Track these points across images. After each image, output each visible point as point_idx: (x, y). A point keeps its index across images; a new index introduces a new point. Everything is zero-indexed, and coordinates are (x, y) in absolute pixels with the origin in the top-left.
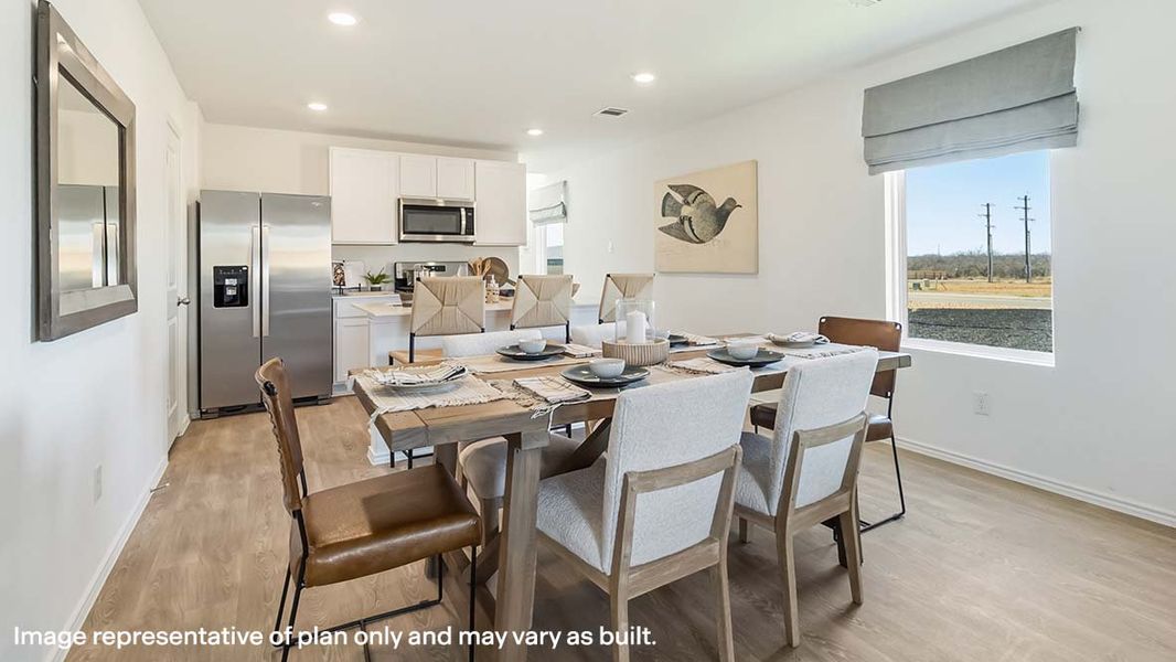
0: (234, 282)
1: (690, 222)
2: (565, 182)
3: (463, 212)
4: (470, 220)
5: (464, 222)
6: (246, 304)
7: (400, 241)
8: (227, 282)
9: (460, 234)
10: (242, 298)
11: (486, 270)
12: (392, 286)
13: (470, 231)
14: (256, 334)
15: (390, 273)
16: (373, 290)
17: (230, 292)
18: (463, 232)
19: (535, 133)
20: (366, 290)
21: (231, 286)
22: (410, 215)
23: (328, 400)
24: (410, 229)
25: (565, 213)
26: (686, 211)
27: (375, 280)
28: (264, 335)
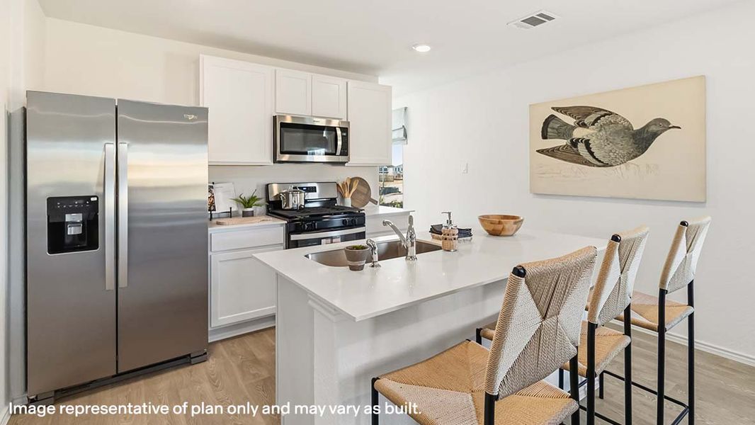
0: (78, 217)
1: (587, 144)
2: (406, 109)
3: (339, 132)
4: (346, 140)
5: (340, 143)
6: (96, 246)
7: (275, 161)
8: (68, 218)
9: (335, 154)
10: (90, 237)
11: (353, 190)
12: (263, 209)
13: (345, 152)
14: (110, 284)
15: (261, 194)
16: (245, 215)
17: (71, 231)
18: (338, 153)
19: (423, 49)
20: (237, 215)
21: (74, 223)
22: (285, 134)
23: (203, 357)
24: (285, 150)
25: (405, 135)
26: (579, 133)
27: (247, 203)
28: (120, 285)
